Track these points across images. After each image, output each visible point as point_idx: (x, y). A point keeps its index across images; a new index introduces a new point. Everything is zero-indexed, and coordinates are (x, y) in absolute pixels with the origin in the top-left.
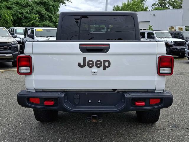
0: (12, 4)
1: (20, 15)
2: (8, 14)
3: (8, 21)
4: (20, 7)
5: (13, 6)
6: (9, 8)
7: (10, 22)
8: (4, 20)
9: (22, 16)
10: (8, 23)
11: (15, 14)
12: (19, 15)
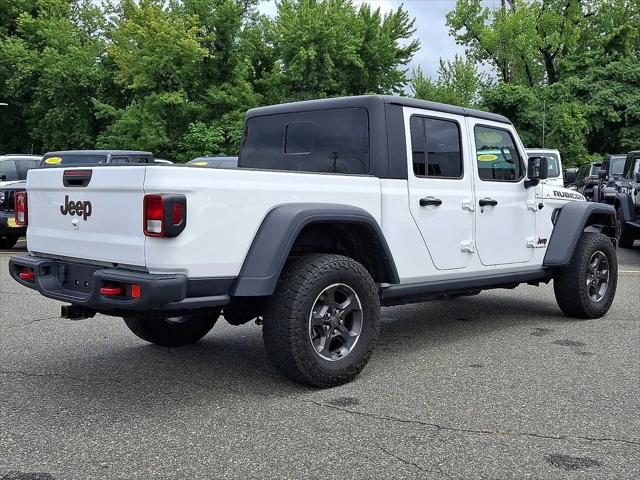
0: (595, 80)
1: (615, 114)
2: (573, 115)
3: (571, 135)
4: (618, 86)
5: (597, 85)
6: (582, 94)
7: (577, 138)
8: (559, 131)
9: (622, 116)
10: (569, 141)
11: (600, 113)
12: (611, 114)
